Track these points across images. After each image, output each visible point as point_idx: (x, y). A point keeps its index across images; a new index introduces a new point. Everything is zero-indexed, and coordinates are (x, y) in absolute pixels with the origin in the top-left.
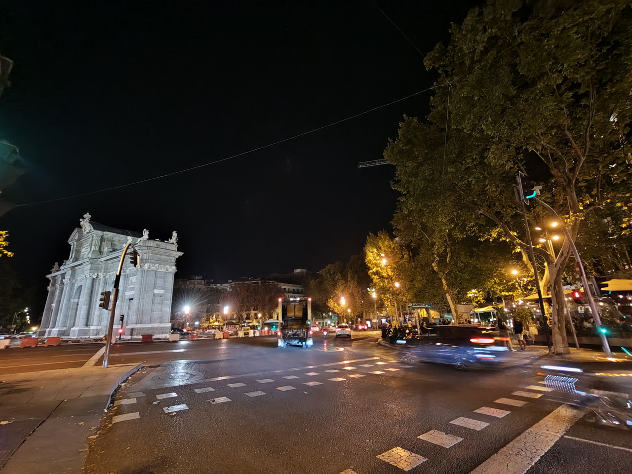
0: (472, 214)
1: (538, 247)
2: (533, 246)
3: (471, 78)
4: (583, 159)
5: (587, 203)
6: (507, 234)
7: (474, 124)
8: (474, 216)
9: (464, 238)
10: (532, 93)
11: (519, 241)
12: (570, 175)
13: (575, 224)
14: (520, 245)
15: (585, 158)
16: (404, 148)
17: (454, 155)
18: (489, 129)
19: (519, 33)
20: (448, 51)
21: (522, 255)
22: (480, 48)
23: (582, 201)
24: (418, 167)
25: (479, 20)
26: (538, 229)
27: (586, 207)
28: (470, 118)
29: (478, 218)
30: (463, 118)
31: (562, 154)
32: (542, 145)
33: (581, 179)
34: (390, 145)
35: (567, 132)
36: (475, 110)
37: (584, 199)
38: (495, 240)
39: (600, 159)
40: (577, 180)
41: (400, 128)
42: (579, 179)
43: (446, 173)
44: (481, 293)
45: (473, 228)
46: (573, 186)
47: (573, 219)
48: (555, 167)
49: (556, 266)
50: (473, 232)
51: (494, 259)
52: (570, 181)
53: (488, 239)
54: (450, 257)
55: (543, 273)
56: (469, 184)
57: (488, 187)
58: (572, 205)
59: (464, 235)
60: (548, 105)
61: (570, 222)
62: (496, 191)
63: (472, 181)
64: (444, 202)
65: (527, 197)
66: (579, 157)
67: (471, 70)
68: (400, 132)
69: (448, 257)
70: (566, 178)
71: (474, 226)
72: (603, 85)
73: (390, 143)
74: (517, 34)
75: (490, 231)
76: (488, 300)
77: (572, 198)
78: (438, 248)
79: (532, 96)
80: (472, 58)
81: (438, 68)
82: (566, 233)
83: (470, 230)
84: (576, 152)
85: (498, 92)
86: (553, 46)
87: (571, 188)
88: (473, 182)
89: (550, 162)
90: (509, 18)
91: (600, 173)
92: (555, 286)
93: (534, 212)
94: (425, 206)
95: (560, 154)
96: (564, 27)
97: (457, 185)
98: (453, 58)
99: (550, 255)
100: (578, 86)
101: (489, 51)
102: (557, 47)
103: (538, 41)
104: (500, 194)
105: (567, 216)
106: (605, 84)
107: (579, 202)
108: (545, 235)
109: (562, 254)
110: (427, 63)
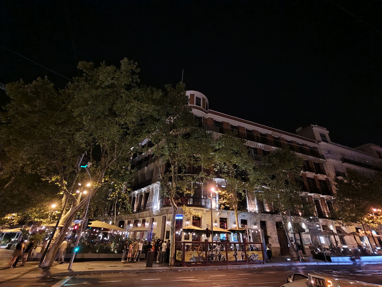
0: (48, 161)
1: (73, 195)
2: (71, 194)
3: (94, 92)
4: (115, 159)
6: (61, 182)
7: (80, 114)
8: (48, 163)
9: (32, 173)
10: (113, 119)
11: (65, 188)
12: (107, 164)
13: (96, 188)
14: (65, 190)
16: (30, 94)
17: (60, 122)
18: (86, 122)
20: (94, 70)
21: (63, 197)
22: (107, 84)
23: (105, 178)
24: (30, 112)
25: (113, 73)
26: (80, 184)
27: (105, 181)
28: (81, 109)
29: (50, 165)
30: (78, 107)
31: (110, 153)
32: (105, 145)
34: (18, 84)
35: (116, 144)
36: (86, 108)
38: (52, 182)
39: (120, 163)
40: (109, 167)
41: (37, 80)
43: (48, 128)
44: (19, 217)
45: (42, 170)
46: (105, 170)
47: (96, 185)
48: (104, 157)
49: (76, 208)
50: (41, 172)
51: (45, 194)
52: (106, 166)
53: (48, 181)
54: (10, 183)
55: (67, 210)
56: (59, 142)
57: (68, 150)
58: (100, 178)
59: (34, 172)
60: (114, 129)
62: (70, 155)
63: (61, 141)
64: (32, 145)
65: (82, 166)
67: (97, 88)
68: (34, 82)
69: (9, 183)
70: (105, 164)
71: (44, 168)
73: (19, 82)
74: (122, 92)
75: (53, 176)
76: (21, 223)
77: (102, 175)
78: (4, 174)
79: (112, 121)
80: (101, 84)
81: (84, 73)
82: (90, 191)
83: (40, 170)
84: (114, 155)
85: (101, 108)
86: (128, 108)
88: (61, 143)
89: (103, 153)
90: (123, 84)
91: (117, 169)
92: (69, 220)
93: (83, 174)
94: (14, 140)
96: (134, 105)
97: (50, 138)
98: (94, 75)
99: (77, 201)
100: (128, 129)
101: (109, 88)
102: (129, 110)
103: (126, 102)
104: (72, 157)
105: (95, 183)
106: (136, 135)
107: (103, 178)
108: (81, 189)
109: (82, 202)
110: (80, 65)
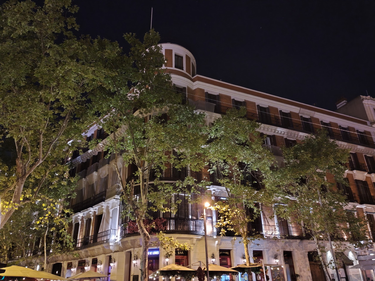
4: (41, 162)
5: (27, 197)
10: (34, 94)
12: (27, 169)
13: (10, 212)
15: (42, 162)
19: (49, 48)
22: (20, 32)
23: (25, 194)
25: (31, 13)
27: (25, 199)
31: (31, 151)
32: (22, 137)
33: (33, 176)
35: (41, 136)
37: (27, 193)
39: (50, 167)
40: (30, 176)
42: (32, 175)
46: (25, 180)
47: (10, 207)
48: (21, 158)
52: (25, 174)
58: (16, 195)
60: (37, 111)
61: (7, 209)
66: (40, 159)
67: (3, 41)
70: (24, 171)
72: (75, 119)
74: (48, 47)
77: (19, 189)
79: (33, 97)
80: (10, 33)
84: (40, 154)
85: (12, 74)
86: (61, 75)
87: (23, 180)
89: (19, 152)
90: (49, 32)
91: (45, 177)
95: (29, 150)
96: (71, 69)
100: (63, 110)
101: (26, 40)
102: (63, 77)
103: (56, 63)
105: (8, 203)
106: (77, 119)
107: (22, 193)
